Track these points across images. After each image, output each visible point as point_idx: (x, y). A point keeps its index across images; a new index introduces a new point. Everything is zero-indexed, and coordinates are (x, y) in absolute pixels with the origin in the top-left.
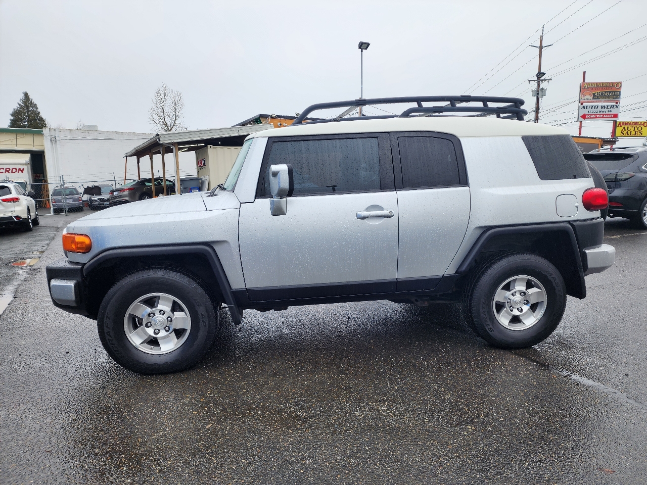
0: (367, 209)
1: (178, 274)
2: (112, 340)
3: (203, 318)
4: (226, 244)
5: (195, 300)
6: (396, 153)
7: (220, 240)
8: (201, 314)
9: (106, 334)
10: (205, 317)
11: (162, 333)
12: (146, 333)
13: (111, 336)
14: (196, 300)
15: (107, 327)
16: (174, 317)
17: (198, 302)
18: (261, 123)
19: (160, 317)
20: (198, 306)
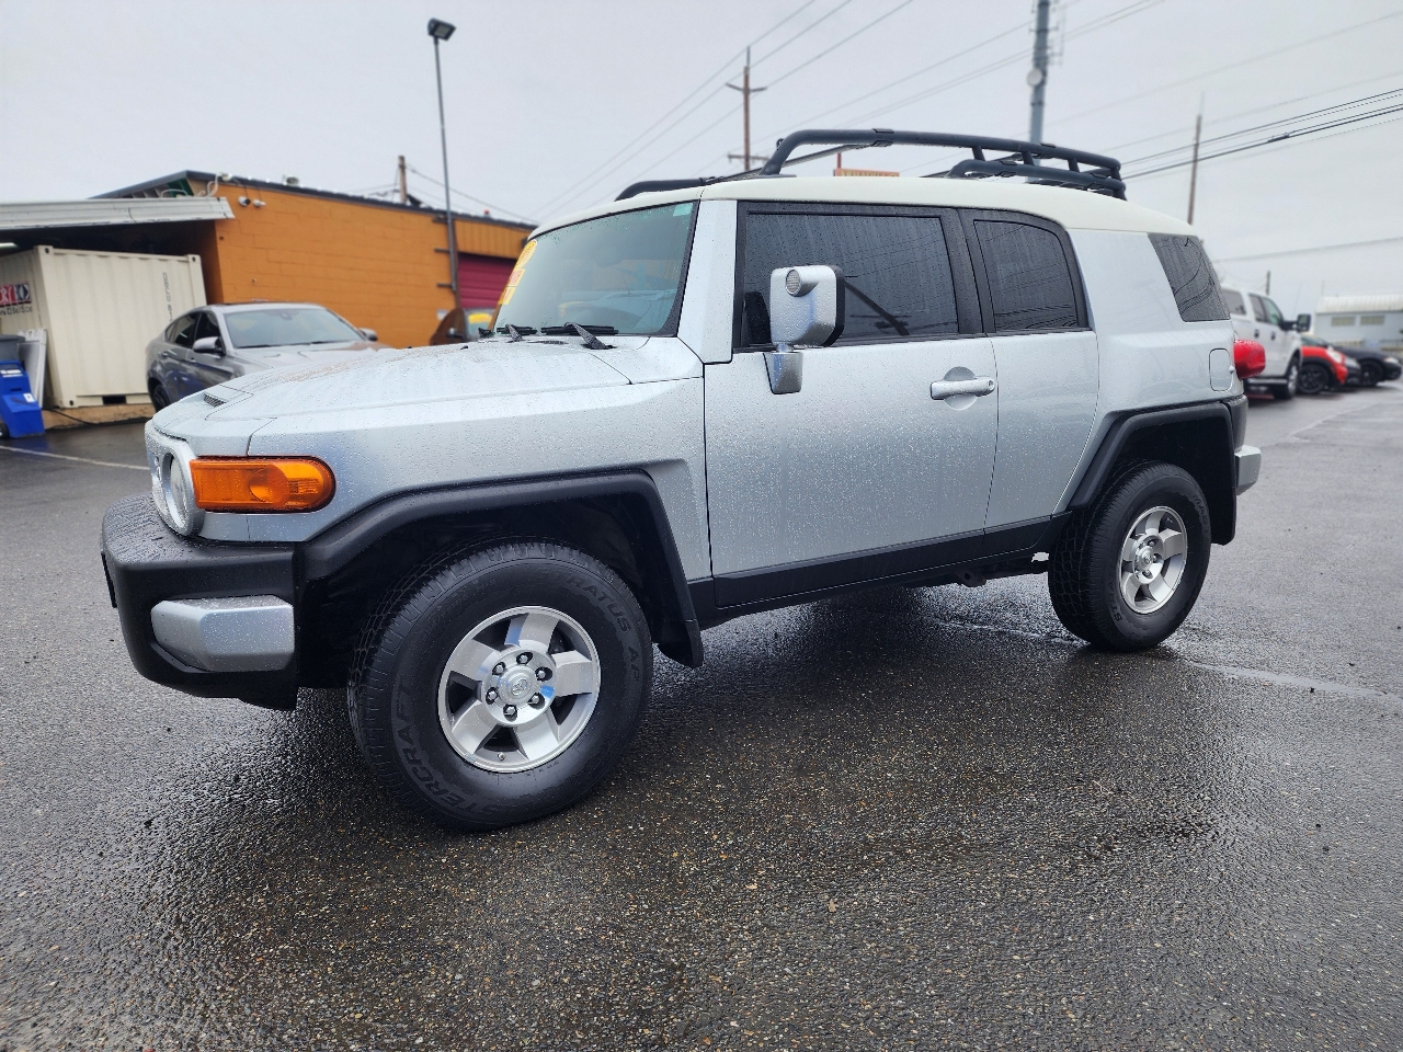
0: (947, 377)
1: (575, 553)
2: (413, 752)
3: (633, 659)
4: (680, 469)
5: (617, 615)
6: (977, 254)
7: (668, 457)
8: (630, 648)
9: (396, 735)
10: (637, 655)
11: (526, 714)
12: (487, 718)
13: (410, 741)
14: (620, 614)
15: (401, 716)
16: (558, 667)
17: (624, 619)
18: (191, 194)
19: (521, 671)
20: (624, 629)
